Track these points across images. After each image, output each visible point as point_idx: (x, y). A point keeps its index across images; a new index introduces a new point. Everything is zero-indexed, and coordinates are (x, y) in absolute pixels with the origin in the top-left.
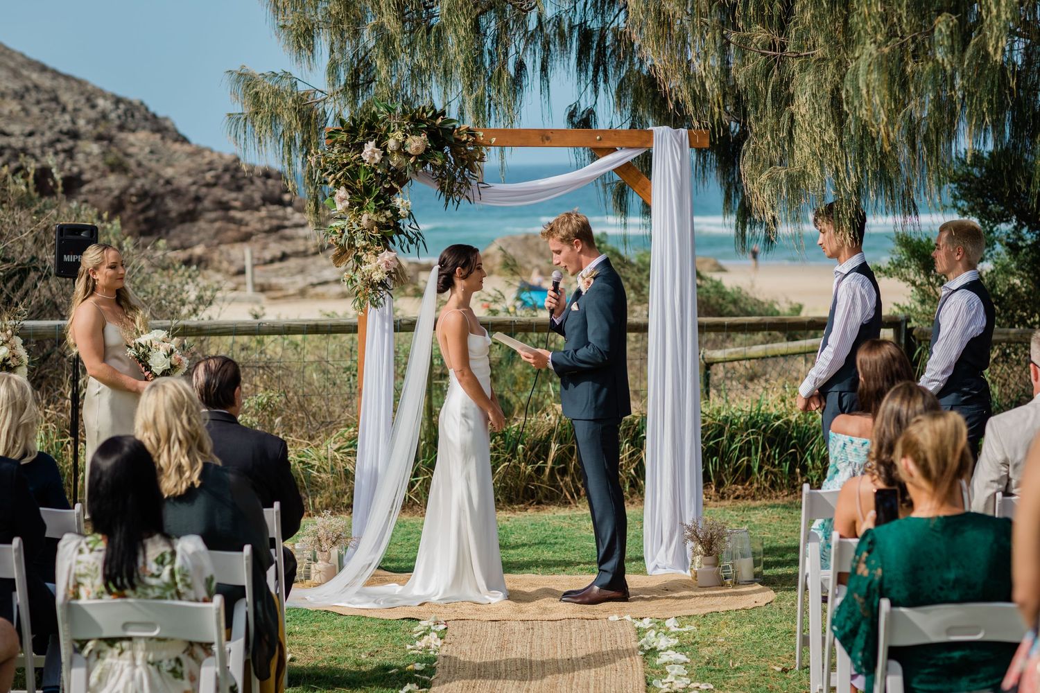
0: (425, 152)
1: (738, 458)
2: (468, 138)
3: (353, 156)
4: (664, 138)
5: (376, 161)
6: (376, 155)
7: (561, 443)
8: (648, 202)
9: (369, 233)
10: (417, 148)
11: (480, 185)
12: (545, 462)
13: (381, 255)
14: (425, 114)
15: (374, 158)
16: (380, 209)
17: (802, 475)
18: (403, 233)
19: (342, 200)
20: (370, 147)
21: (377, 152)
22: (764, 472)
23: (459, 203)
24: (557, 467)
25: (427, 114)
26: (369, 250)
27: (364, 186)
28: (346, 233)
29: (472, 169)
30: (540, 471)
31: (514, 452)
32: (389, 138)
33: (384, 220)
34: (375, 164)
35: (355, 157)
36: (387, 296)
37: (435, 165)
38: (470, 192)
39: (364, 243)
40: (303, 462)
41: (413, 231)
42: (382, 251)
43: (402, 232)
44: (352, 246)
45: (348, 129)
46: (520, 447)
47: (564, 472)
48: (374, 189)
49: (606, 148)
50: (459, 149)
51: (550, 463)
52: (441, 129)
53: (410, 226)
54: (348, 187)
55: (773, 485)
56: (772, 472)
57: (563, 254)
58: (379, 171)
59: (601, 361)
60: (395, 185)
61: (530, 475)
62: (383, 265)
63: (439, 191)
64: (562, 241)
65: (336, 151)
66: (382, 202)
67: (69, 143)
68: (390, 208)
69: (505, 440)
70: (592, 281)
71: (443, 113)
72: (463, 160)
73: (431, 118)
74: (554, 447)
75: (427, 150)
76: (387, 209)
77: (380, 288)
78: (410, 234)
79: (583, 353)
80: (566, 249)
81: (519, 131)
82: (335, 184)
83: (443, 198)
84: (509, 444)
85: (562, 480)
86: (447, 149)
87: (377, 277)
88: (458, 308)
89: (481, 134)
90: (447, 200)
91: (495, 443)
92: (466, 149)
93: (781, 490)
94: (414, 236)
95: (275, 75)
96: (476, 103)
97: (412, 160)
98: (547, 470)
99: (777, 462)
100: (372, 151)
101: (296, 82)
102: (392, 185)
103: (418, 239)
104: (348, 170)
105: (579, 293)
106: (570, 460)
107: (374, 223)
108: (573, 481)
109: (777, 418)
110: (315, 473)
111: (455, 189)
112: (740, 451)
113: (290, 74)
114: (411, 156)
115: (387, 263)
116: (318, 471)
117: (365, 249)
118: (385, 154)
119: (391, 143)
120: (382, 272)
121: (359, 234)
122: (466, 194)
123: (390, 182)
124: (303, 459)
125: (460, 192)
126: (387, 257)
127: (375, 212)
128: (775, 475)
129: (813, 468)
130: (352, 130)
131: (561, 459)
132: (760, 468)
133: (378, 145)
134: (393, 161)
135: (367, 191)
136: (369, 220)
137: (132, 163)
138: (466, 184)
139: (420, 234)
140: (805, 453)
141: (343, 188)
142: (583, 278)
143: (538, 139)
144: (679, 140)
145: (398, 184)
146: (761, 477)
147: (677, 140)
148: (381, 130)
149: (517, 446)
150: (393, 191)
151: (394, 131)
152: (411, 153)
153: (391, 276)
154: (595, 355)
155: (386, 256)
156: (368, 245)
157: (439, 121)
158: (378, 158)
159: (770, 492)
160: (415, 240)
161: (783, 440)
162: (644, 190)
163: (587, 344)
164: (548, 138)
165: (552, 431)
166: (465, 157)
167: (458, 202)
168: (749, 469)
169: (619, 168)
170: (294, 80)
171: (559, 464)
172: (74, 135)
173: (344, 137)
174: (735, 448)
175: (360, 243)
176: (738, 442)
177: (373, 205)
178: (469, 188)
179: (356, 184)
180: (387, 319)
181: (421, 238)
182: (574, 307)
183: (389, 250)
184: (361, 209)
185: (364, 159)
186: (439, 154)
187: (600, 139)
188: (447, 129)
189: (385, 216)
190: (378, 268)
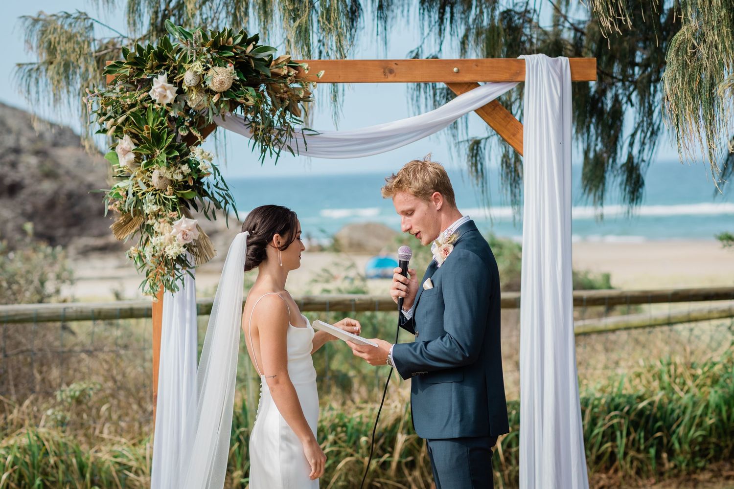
0: (232, 88)
1: (601, 444)
2: (289, 72)
3: (140, 95)
4: (539, 69)
5: (168, 101)
6: (168, 92)
7: (409, 433)
8: (519, 150)
9: (162, 195)
10: (222, 83)
11: (306, 132)
12: (392, 455)
13: (176, 223)
14: (231, 39)
15: (165, 96)
16: (173, 162)
17: (669, 460)
18: (207, 195)
19: (126, 152)
20: (160, 81)
21: (169, 88)
22: (628, 459)
23: (278, 156)
24: (404, 461)
25: (234, 39)
26: (162, 216)
27: (153, 133)
28: (130, 195)
29: (295, 112)
30: (385, 465)
31: (356, 444)
32: (185, 70)
33: (179, 178)
34: (169, 105)
35: (141, 97)
36: (187, 277)
37: (248, 106)
38: (293, 140)
39: (155, 208)
40: (119, 464)
41: (221, 192)
42: (179, 218)
43: (205, 193)
44: (139, 212)
45: (133, 60)
46: (363, 439)
47: (412, 465)
48: (165, 136)
49: (466, 83)
50: (277, 86)
51: (396, 457)
52: (254, 59)
53: (216, 186)
54: (134, 136)
55: (639, 472)
56: (637, 459)
57: (416, 215)
58: (172, 114)
59: (460, 359)
60: (195, 133)
61: (375, 471)
62: (179, 236)
63: (253, 141)
64: (416, 194)
65: (118, 89)
66: (177, 153)
67: (11, 157)
68: (188, 162)
69: (346, 432)
70: (451, 248)
71: (256, 38)
72: (282, 100)
73: (240, 44)
74: (401, 439)
75: (235, 86)
76: (183, 163)
77: (177, 266)
78: (217, 196)
79: (436, 347)
80: (422, 208)
81: (355, 63)
82: (116, 131)
83: (258, 149)
84: (351, 437)
85: (410, 475)
86: (263, 87)
87: (172, 251)
88: (274, 291)
89: (306, 66)
90: (264, 151)
91: (336, 435)
92: (286, 86)
93: (648, 478)
94: (221, 199)
95: (68, 16)
96: (300, 32)
97: (215, 99)
98: (394, 465)
99: (642, 447)
100: (163, 87)
101: (92, 24)
102: (190, 132)
103: (226, 202)
104: (133, 114)
105: (434, 267)
106: (419, 451)
107: (167, 182)
108: (422, 475)
109: (641, 398)
110: (132, 475)
111: (273, 137)
112: (603, 437)
113: (86, 14)
114: (213, 93)
115: (185, 234)
116: (136, 473)
117: (157, 215)
118: (180, 92)
119: (189, 78)
120: (179, 245)
121: (149, 197)
122: (288, 143)
123: (187, 128)
124: (119, 460)
125: (279, 141)
126: (184, 226)
127: (168, 168)
128: (641, 462)
129: (682, 452)
130: (138, 63)
131: (409, 451)
132: (625, 454)
133: (170, 80)
134: (191, 100)
135: (157, 139)
136: (161, 177)
137: (61, 171)
138: (286, 131)
139: (230, 197)
140: (671, 435)
141: (126, 137)
142: (440, 245)
143: (379, 73)
144: (558, 71)
145: (200, 131)
146: (626, 464)
147: (555, 71)
148: (174, 60)
149: (358, 438)
150: (191, 140)
151: (191, 62)
152: (214, 89)
153: (192, 251)
154: (452, 350)
155: (184, 224)
156: (160, 210)
157: (251, 47)
158: (171, 96)
159: (636, 480)
160: (223, 204)
161: (647, 422)
162: (514, 135)
163: (443, 334)
164: (391, 71)
165: (398, 420)
166: (285, 96)
167: (278, 154)
168: (613, 456)
169: (483, 108)
170: (90, 21)
171: (407, 456)
172: (17, 151)
173: (127, 70)
174: (598, 434)
175: (150, 207)
176: (602, 426)
177: (164, 157)
178: (291, 136)
179: (143, 131)
180: (188, 306)
181: (230, 202)
182: (427, 285)
183: (188, 216)
184: (150, 163)
185: (153, 98)
186: (251, 91)
187: (458, 72)
188: (262, 60)
189: (182, 173)
190: (172, 240)
